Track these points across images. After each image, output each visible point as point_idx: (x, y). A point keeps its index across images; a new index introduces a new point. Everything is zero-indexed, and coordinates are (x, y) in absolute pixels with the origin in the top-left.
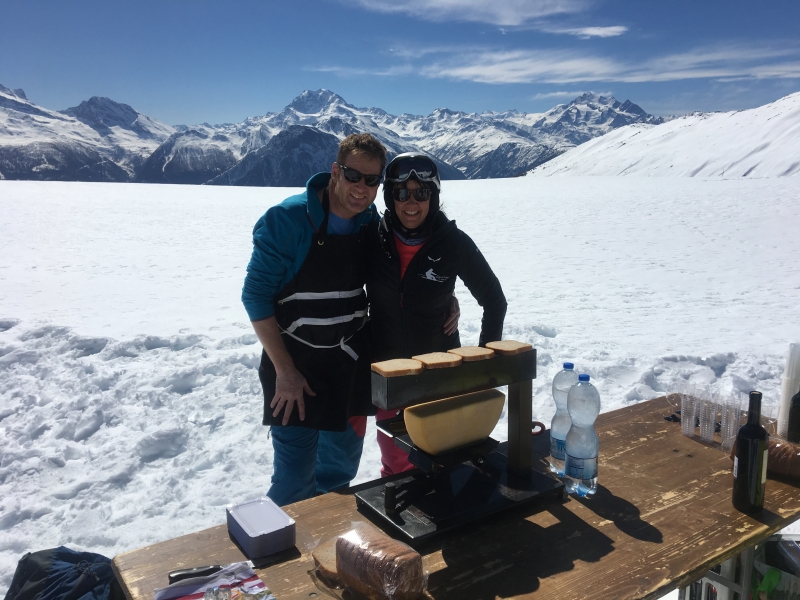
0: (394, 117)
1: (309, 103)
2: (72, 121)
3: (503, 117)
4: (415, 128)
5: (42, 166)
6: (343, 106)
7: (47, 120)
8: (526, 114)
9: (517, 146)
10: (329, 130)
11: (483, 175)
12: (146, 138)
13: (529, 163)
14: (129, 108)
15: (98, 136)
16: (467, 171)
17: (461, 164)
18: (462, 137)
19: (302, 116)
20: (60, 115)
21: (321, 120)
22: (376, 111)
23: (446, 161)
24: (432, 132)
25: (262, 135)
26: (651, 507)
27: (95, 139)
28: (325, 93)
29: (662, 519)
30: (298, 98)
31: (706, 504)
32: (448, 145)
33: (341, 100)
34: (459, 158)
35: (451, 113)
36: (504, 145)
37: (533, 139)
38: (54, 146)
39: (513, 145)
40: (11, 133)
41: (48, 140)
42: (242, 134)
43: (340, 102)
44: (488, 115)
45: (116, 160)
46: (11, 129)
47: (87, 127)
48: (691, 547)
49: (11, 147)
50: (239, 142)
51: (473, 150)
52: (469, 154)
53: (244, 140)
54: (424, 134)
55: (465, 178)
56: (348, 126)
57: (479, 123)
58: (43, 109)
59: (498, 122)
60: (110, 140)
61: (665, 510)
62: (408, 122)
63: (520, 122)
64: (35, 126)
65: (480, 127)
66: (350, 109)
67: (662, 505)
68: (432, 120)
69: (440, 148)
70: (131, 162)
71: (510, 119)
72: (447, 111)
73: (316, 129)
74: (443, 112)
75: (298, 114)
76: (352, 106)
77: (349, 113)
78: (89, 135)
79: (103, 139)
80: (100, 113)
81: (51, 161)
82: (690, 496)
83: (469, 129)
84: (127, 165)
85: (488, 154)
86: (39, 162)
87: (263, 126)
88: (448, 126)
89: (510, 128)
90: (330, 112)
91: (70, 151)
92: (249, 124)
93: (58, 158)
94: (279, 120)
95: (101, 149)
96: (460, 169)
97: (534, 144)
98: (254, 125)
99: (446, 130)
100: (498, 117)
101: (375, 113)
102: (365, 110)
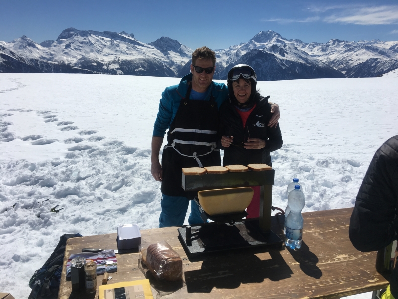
0: (307, 44)
1: (262, 38)
2: (153, 48)
3: (370, 44)
4: (318, 50)
5: (139, 69)
6: (280, 39)
7: (142, 48)
8: (385, 42)
9: (378, 60)
10: (271, 51)
11: (356, 76)
12: (183, 57)
13: (385, 70)
14: (177, 42)
15: (163, 56)
16: (346, 73)
17: (343, 69)
18: (345, 55)
19: (258, 44)
20: (148, 46)
21: (267, 47)
22: (297, 41)
23: (334, 68)
24: (328, 52)
25: (237, 55)
26: (327, 260)
27: (162, 57)
28: (271, 33)
29: (329, 267)
30: (257, 35)
31: (359, 264)
32: (336, 59)
33: (279, 36)
34: (342, 66)
35: (339, 41)
36: (369, 60)
37: (388, 56)
38: (144, 60)
39: (376, 59)
40: (127, 54)
41: (142, 57)
42: (227, 54)
43: (278, 37)
44: (362, 43)
45: (170, 67)
46: (127, 52)
47: (159, 51)
48: (334, 284)
49: (127, 60)
50: (226, 58)
51: (351, 62)
52: (348, 64)
53: (228, 57)
54: (323, 53)
55: (345, 77)
56: (281, 49)
57: (356, 47)
58: (141, 43)
59: (367, 47)
60: (168, 57)
61: (333, 263)
62: (314, 47)
63: (381, 47)
64: (137, 51)
65: (356, 49)
66: (283, 40)
67: (334, 260)
68: (328, 46)
69: (331, 61)
70: (177, 67)
71: (375, 45)
72: (338, 40)
73: (265, 51)
74: (335, 41)
75: (256, 43)
76: (284, 39)
77: (282, 43)
78: (159, 55)
79: (165, 57)
80: (165, 45)
81: (143, 67)
82: (353, 258)
83: (349, 50)
84: (175, 69)
85: (360, 64)
86: (138, 67)
87: (238, 50)
88: (337, 49)
89: (374, 50)
90: (273, 42)
91: (151, 62)
92: (231, 49)
93: (146, 66)
94: (246, 47)
95: (164, 62)
96: (343, 72)
97: (388, 59)
98: (234, 50)
99: (336, 51)
100: (367, 44)
101: (297, 42)
102: (291, 40)
